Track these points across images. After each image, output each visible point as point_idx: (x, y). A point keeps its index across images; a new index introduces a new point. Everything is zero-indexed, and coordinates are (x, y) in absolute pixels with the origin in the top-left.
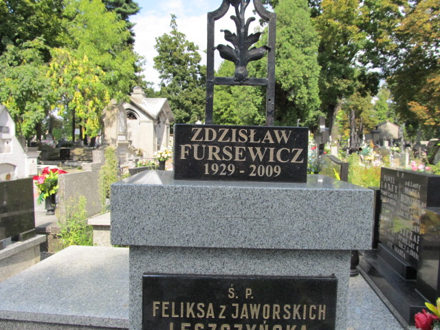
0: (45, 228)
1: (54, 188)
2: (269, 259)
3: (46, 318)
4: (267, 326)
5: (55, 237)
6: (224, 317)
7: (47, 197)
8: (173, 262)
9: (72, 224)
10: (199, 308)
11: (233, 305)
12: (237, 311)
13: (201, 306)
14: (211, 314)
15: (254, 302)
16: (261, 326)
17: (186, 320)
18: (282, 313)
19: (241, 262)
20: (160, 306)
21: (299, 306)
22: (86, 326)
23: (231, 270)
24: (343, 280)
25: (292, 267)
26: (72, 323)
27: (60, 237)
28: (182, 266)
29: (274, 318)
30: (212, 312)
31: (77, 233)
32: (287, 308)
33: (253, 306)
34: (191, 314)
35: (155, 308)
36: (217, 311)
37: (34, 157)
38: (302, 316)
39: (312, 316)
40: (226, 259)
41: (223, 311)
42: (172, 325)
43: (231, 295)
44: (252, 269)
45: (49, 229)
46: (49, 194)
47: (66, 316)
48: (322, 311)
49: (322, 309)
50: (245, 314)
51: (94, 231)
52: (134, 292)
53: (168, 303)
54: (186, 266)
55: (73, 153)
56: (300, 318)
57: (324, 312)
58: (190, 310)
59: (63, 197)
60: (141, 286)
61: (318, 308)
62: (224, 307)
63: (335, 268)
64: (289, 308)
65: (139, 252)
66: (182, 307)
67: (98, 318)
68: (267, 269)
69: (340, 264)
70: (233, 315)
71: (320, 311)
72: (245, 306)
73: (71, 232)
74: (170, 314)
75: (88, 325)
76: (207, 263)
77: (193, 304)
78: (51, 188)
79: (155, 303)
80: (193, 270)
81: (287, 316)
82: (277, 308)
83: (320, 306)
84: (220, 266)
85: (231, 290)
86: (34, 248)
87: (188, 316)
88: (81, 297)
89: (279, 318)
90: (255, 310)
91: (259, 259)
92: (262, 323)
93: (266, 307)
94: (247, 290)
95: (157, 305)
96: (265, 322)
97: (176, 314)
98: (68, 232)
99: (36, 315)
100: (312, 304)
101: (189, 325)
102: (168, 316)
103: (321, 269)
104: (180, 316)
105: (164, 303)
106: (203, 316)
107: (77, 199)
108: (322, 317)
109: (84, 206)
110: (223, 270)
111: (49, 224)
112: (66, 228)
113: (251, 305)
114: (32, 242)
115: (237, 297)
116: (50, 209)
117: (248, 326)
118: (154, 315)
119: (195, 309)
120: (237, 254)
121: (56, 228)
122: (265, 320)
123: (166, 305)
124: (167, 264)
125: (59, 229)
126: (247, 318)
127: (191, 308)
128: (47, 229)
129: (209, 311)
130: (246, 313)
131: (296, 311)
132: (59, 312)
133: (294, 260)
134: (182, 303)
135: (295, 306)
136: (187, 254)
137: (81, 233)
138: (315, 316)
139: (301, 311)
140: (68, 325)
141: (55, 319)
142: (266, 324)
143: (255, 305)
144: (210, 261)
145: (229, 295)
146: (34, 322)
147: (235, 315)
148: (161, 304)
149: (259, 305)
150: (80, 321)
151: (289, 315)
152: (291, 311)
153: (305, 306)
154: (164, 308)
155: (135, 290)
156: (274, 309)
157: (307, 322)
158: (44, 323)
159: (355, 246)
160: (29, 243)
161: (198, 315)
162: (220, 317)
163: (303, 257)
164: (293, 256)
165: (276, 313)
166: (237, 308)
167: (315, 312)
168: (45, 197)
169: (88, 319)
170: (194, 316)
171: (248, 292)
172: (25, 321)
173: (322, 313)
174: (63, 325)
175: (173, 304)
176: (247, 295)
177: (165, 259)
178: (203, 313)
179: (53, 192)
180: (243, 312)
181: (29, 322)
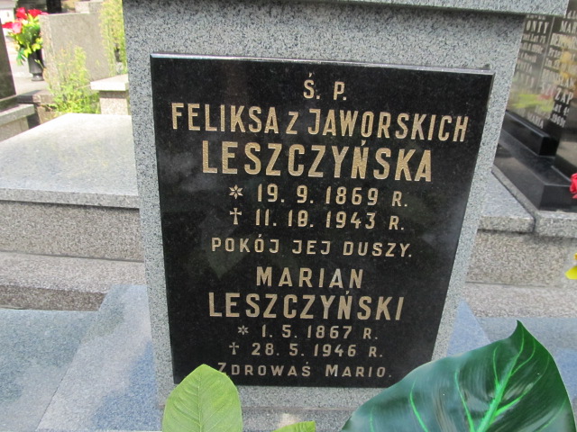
0: (31, 97)
1: (38, 40)
2: (378, 32)
3: (37, 197)
4: (366, 150)
5: (47, 110)
6: (295, 133)
7: (29, 55)
8: (204, 32)
9: (68, 90)
10: (252, 116)
11: (312, 111)
12: (318, 121)
13: (255, 112)
14: (272, 126)
15: (347, 106)
16: (357, 150)
17: (229, 136)
18: (394, 127)
19: (329, 36)
20: (184, 111)
21: (424, 116)
22: (94, 207)
23: (308, 49)
24: (503, 76)
25: (417, 49)
26: (74, 203)
27: (54, 108)
28: (221, 41)
29: (379, 136)
30: (275, 123)
31: (78, 103)
32: (403, 119)
33: (345, 114)
34: (237, 125)
35: (176, 115)
36: (283, 122)
37: (9, 9)
38: (426, 134)
39: (444, 136)
40: (300, 29)
41: (293, 121)
42: (205, 144)
43: (309, 93)
44: (347, 49)
45: (37, 98)
46: (32, 50)
47: (65, 194)
48: (462, 126)
49: (462, 123)
50: (330, 127)
51: (101, 100)
52: (138, 88)
53: (197, 106)
54: (227, 41)
55: (66, 6)
56: (422, 138)
57: (464, 128)
58: (236, 119)
59: (51, 51)
60: (149, 77)
61: (454, 121)
62: (295, 115)
63: (492, 54)
64: (407, 119)
65: (141, 11)
66: (223, 113)
67: (109, 196)
68: (373, 50)
69: (502, 47)
70: (310, 129)
71: (458, 126)
72: (331, 113)
73: (69, 102)
74: (203, 126)
75: (96, 204)
76: (265, 34)
77: (242, 108)
78: (33, 41)
79: (175, 106)
80: (241, 47)
81: (401, 133)
82: (385, 118)
83: (459, 118)
84: (290, 42)
85: (309, 84)
86: (19, 121)
87: (233, 130)
88: (84, 171)
89: (387, 136)
90: (348, 122)
91: (360, 30)
92: (359, 145)
93: (368, 117)
94: (337, 84)
95: (179, 110)
96: (364, 143)
97: (212, 125)
98: (64, 102)
99: (22, 193)
100: (445, 115)
101: (234, 145)
102: (198, 129)
103: (467, 55)
104: (219, 128)
105: (191, 106)
106: (258, 130)
107: (72, 53)
108: (459, 138)
109: (83, 62)
110: (295, 49)
111: (37, 91)
112: (61, 96)
113: (342, 112)
114: (14, 113)
115: (318, 97)
116: (36, 72)
117: (335, 148)
118: (175, 127)
119: (245, 117)
120: (321, 19)
121: (47, 96)
122: (364, 138)
123: (194, 110)
124: (193, 36)
125: (51, 97)
126: (334, 134)
127: (239, 115)
128: (34, 98)
129: (269, 122)
130: (333, 126)
131: (417, 126)
132: (54, 189)
133: (423, 36)
134: (222, 107)
135: (417, 116)
136: (230, 16)
137: (83, 102)
138: (447, 135)
139: (425, 125)
140: (68, 205)
141: (49, 198)
142: (365, 146)
143: (349, 112)
144: (272, 32)
145: (305, 94)
146: (22, 203)
147: (313, 130)
148: (186, 107)
149: (356, 113)
150: (85, 200)
151: (406, 131)
152: (410, 124)
153: (434, 117)
154: (191, 115)
155: (140, 85)
156: (381, 120)
157: (434, 145)
158: (35, 204)
159: (538, 7)
160: (10, 114)
161: (251, 127)
162: (289, 131)
163: (439, 31)
164: (421, 27)
165: (384, 129)
166: (318, 116)
167: (450, 128)
168: (27, 56)
169: (96, 197)
170: (243, 130)
171: (339, 88)
172: (9, 202)
173: (460, 130)
174: (61, 205)
175: (207, 107)
176: (336, 93)
177: (189, 25)
178: (260, 126)
179: (36, 47)
180: (327, 125)
181: (14, 202)
